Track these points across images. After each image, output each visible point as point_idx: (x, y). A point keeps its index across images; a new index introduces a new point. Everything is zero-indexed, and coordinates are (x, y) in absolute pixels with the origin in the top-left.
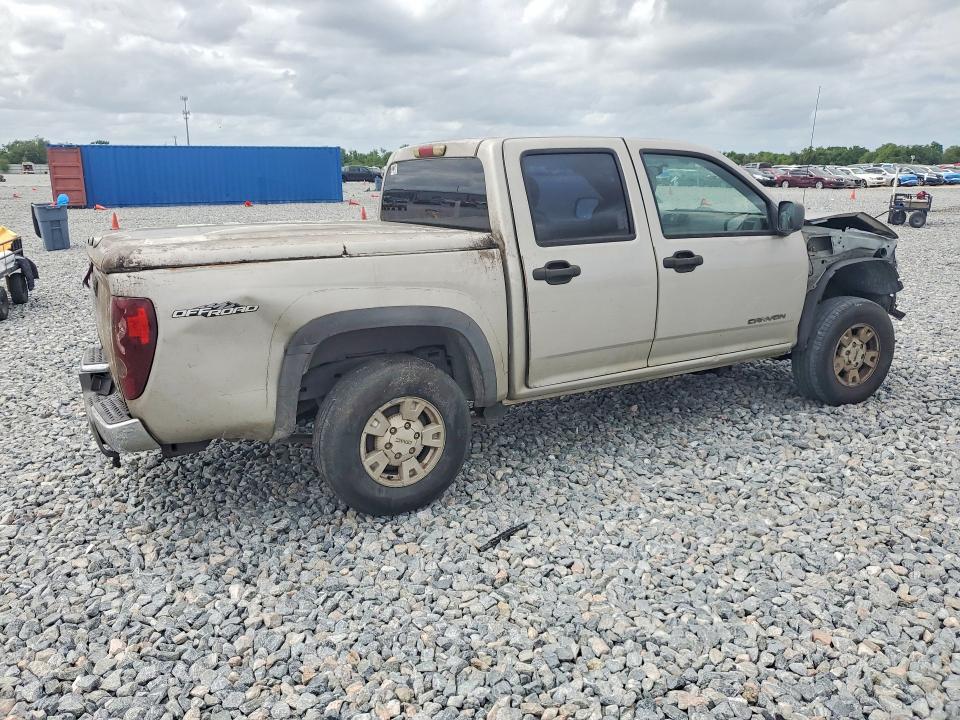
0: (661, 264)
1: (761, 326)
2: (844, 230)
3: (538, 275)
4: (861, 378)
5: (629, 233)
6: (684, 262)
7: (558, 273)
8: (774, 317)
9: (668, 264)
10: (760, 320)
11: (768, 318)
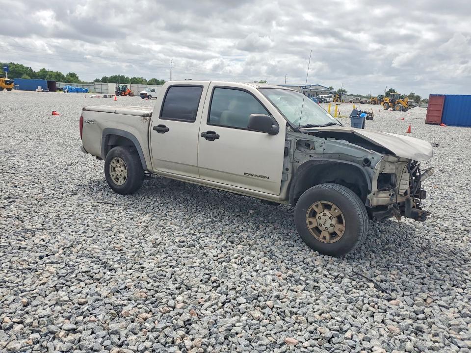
0: (200, 134)
1: (251, 178)
2: (326, 139)
3: (155, 129)
4: (330, 239)
5: (192, 119)
6: (211, 136)
7: (162, 129)
8: (261, 176)
9: (203, 135)
10: (251, 175)
11: (256, 175)
